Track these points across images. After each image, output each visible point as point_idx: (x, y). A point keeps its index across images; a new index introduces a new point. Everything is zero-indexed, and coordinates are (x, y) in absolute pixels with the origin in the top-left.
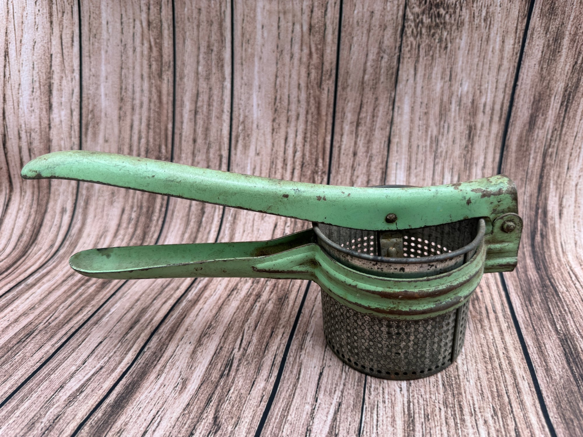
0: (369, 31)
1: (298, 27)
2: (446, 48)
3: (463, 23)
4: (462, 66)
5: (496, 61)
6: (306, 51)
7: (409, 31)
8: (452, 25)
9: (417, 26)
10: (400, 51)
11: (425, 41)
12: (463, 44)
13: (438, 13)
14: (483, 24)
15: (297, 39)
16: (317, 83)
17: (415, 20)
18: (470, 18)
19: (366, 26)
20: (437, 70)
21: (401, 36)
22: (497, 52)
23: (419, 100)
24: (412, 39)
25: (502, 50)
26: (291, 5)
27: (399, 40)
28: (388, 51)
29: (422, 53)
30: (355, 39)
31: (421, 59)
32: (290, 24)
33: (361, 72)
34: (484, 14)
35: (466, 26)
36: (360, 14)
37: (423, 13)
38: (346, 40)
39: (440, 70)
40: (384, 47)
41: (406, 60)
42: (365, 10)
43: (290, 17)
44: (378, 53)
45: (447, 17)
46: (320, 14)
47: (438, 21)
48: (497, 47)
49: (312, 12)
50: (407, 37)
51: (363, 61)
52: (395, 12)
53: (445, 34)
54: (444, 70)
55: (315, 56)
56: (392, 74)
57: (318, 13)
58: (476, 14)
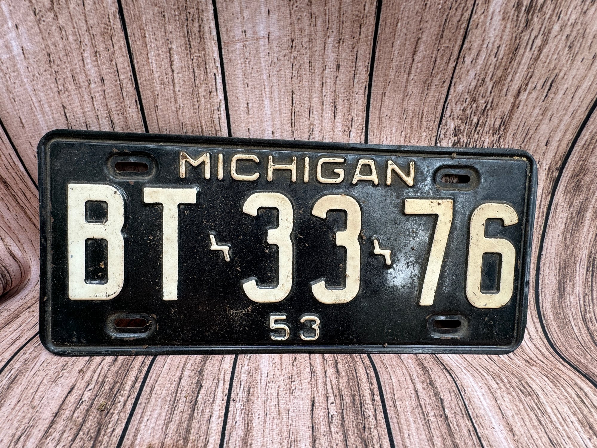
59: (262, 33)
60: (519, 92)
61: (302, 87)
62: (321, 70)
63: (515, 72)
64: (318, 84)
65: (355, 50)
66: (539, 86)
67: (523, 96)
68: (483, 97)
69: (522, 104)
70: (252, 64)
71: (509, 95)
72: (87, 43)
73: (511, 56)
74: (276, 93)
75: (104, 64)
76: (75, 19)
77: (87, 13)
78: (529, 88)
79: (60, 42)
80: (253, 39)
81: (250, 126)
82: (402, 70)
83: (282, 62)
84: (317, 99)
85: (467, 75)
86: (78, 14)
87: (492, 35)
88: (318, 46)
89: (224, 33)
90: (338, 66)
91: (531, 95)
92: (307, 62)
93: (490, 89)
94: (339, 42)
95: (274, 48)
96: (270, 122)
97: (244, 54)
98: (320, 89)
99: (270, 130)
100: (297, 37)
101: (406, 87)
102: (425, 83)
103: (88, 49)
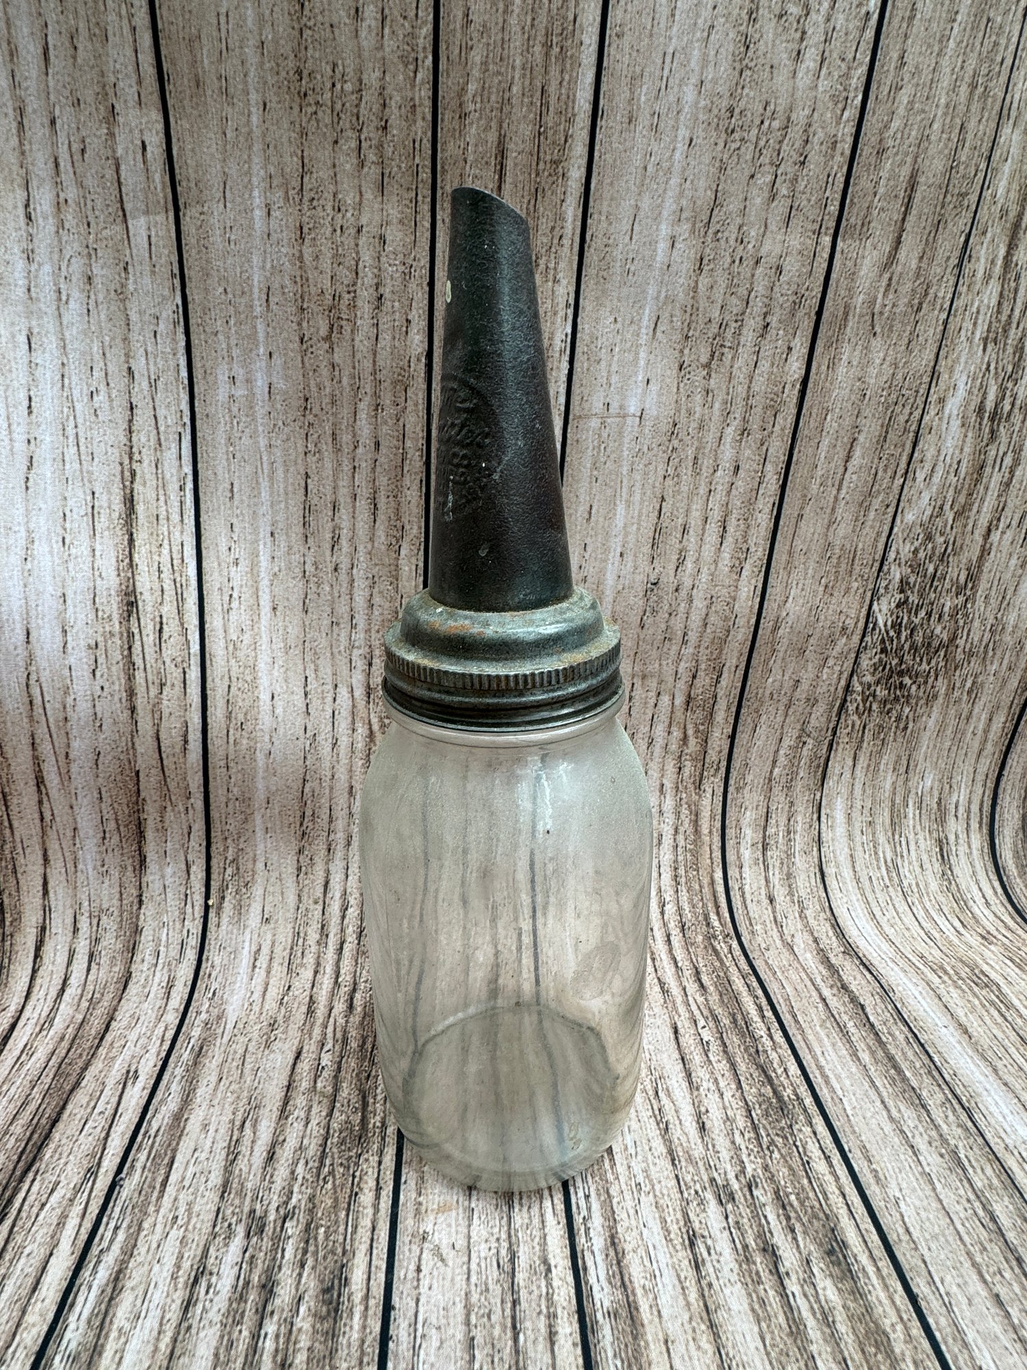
0: (788, 707)
1: (665, 699)
2: (906, 728)
3: (935, 697)
4: (926, 753)
5: (976, 745)
6: (677, 734)
7: (851, 708)
8: (919, 699)
9: (864, 701)
10: (834, 733)
11: (876, 718)
12: (931, 723)
13: (901, 683)
14: (965, 697)
15: (663, 717)
16: (694, 783)
17: (863, 692)
18: (947, 689)
19: (785, 700)
20: (887, 759)
21: (839, 715)
22: (980, 732)
23: (858, 804)
24: (855, 717)
25: (986, 731)
26: (657, 665)
27: (834, 718)
28: (814, 734)
29: (868, 736)
30: (764, 717)
31: (865, 745)
32: (653, 694)
33: (769, 763)
34: (968, 684)
35: (941, 699)
36: (777, 684)
37: (878, 683)
38: (749, 720)
39: (894, 758)
40: (809, 728)
41: (841, 746)
42: (786, 678)
43: (653, 683)
44: (800, 737)
45: (914, 688)
46: (708, 680)
47: (898, 692)
48: (981, 727)
49: (694, 677)
50: (847, 715)
51: (773, 748)
52: (834, 681)
53: (907, 710)
54: (899, 757)
55: (692, 741)
56: (818, 766)
57: (703, 680)
58: (958, 685)
59: (633, 408)
60: (989, 531)
61: (679, 492)
62: (711, 471)
63: (983, 500)
64: (703, 490)
65: (764, 448)
66: (1014, 523)
67: (995, 537)
68: (942, 534)
69: (994, 549)
70: (608, 450)
71: (977, 532)
72: (368, 390)
73: (975, 476)
74: (637, 497)
75: (386, 423)
76: (359, 356)
77: (379, 350)
78: (1001, 525)
79: (327, 384)
80: (618, 416)
81: (588, 541)
82: (830, 484)
83: (655, 452)
84: (698, 513)
85: (919, 498)
86: (365, 350)
87: (950, 445)
88: (711, 437)
89: (577, 403)
90: (737, 468)
91: (1005, 536)
92: (691, 457)
93: (950, 522)
94: (743, 434)
95: (647, 431)
96: (620, 538)
97: (600, 436)
98: (705, 498)
99: (619, 550)
100: (683, 419)
101: (833, 509)
102: (861, 505)
103: (367, 399)
